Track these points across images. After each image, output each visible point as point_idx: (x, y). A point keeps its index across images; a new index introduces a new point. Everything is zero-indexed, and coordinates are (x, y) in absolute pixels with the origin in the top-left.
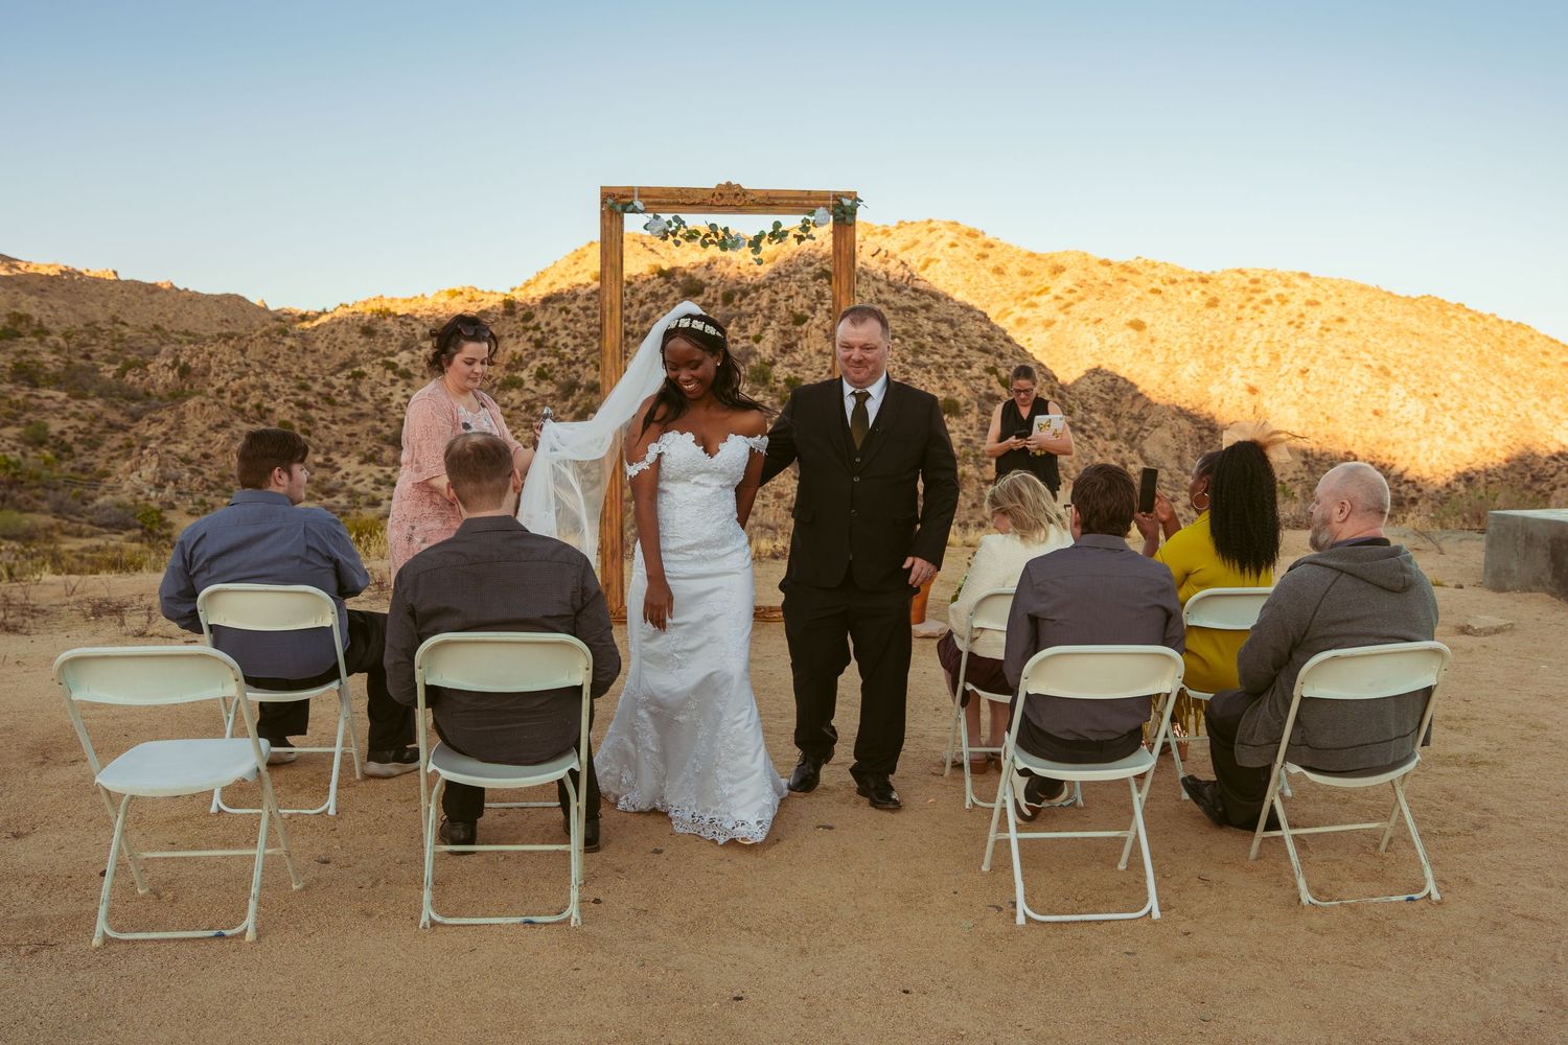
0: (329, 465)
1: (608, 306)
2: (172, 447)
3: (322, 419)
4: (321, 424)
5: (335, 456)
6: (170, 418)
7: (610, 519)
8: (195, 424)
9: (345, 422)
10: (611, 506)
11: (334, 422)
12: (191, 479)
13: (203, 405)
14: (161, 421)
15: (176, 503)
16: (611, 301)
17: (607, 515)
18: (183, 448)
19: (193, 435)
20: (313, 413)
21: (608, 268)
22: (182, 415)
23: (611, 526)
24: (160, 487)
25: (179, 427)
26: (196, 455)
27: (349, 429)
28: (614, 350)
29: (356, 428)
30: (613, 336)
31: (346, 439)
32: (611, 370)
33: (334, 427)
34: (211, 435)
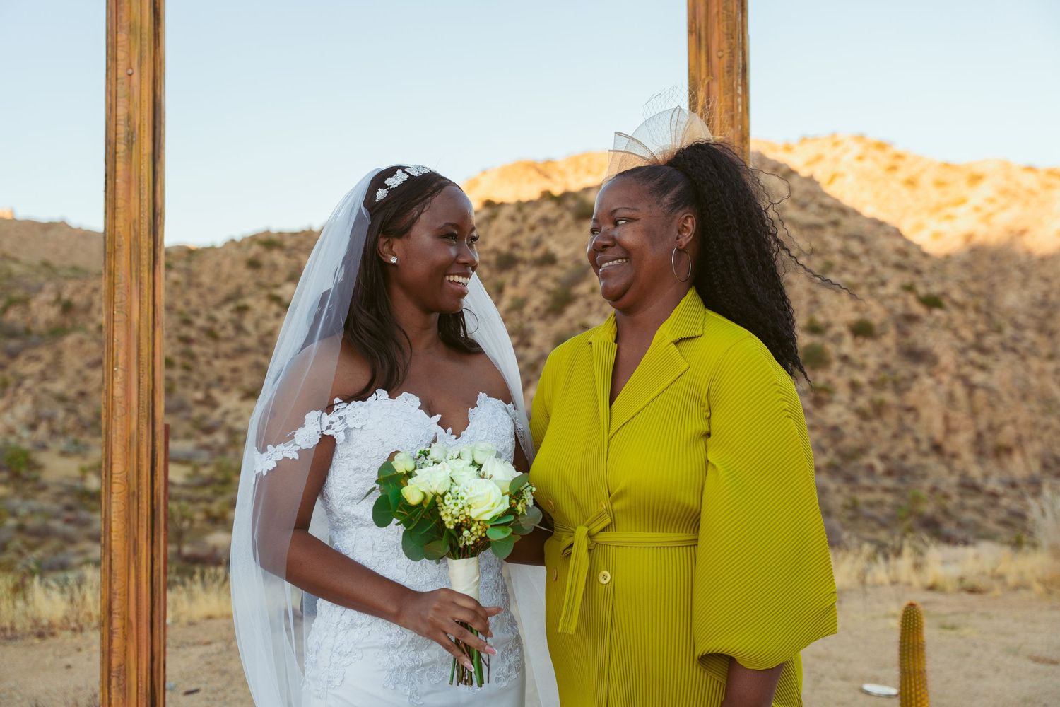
0: (210, 402)
1: (122, 130)
2: (48, 386)
3: (204, 354)
4: (202, 360)
5: (216, 393)
6: (46, 354)
7: (124, 670)
8: (73, 361)
9: (228, 357)
10: (126, 638)
11: (217, 356)
12: (65, 419)
13: (81, 342)
14: (37, 359)
15: (50, 444)
16: (129, 118)
17: (115, 662)
18: (59, 386)
19: (70, 372)
20: (196, 348)
21: (122, 37)
22: (59, 354)
23: (125, 691)
24: (33, 427)
25: (56, 366)
26: (72, 393)
27: (232, 364)
28: (137, 238)
29: (240, 363)
30: (135, 203)
31: (228, 374)
32: (129, 291)
33: (217, 364)
34: (88, 372)
